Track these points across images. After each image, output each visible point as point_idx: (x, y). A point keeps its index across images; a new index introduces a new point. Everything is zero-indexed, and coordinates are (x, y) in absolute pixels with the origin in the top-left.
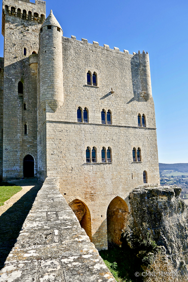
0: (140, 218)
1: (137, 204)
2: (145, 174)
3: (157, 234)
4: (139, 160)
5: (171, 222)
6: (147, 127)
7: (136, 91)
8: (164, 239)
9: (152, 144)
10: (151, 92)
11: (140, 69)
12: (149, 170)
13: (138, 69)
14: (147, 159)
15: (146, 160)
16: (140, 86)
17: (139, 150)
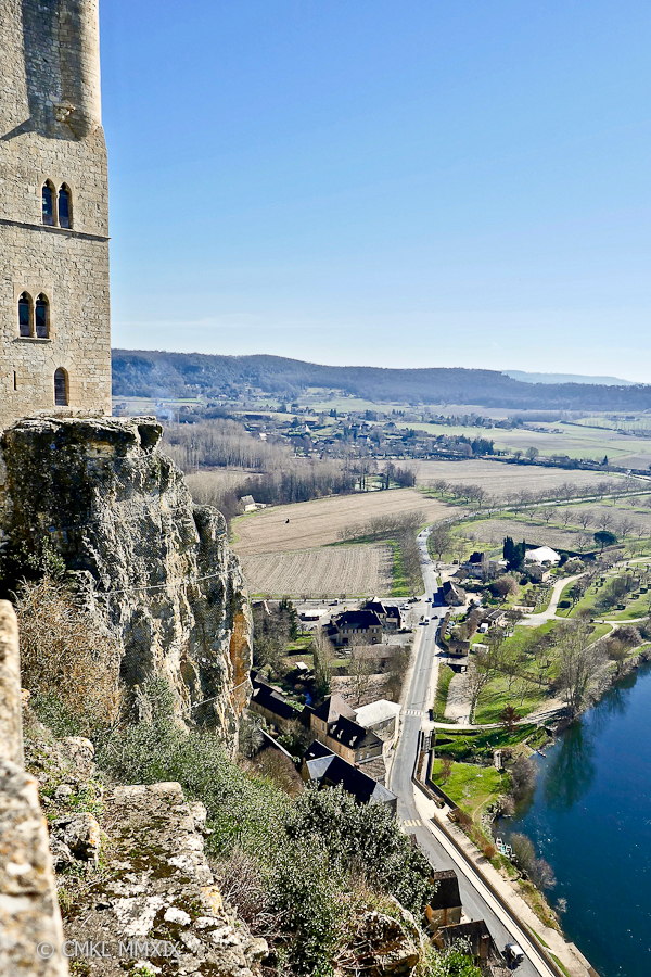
0: (30, 501)
1: (26, 462)
2: (61, 378)
3: (75, 541)
4: (43, 334)
5: (122, 513)
6: (77, 228)
7: (38, 97)
8: (92, 554)
9: (90, 287)
10: (95, 109)
11: (58, 17)
12: (74, 366)
13: (51, 14)
14: (70, 332)
15: (67, 337)
16: (58, 81)
17: (43, 302)
